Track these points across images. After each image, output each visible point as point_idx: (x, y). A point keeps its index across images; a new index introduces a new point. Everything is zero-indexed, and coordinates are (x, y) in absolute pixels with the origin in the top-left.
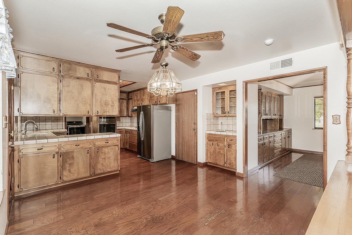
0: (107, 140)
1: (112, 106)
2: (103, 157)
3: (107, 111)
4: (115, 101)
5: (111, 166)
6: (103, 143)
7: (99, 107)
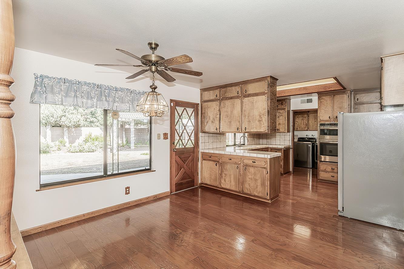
0: (254, 160)
1: (259, 121)
2: (250, 177)
3: (255, 127)
4: (263, 115)
5: (258, 190)
6: (250, 162)
7: (247, 123)
